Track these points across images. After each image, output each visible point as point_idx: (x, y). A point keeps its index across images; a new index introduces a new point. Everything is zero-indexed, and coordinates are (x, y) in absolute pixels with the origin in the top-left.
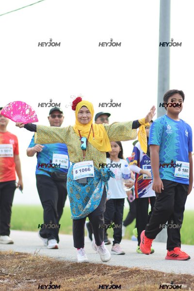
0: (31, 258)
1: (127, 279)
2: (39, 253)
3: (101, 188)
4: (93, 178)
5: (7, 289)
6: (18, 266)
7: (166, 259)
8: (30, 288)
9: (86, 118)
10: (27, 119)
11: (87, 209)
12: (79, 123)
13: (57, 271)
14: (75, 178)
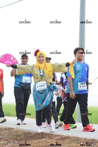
0: (15, 130)
1: (63, 141)
2: (19, 128)
3: (50, 94)
4: (46, 90)
5: (3, 146)
6: (8, 134)
7: (83, 131)
8: (14, 146)
9: (42, 60)
10: (12, 62)
11: (43, 105)
12: (39, 63)
13: (28, 137)
14: (37, 90)
